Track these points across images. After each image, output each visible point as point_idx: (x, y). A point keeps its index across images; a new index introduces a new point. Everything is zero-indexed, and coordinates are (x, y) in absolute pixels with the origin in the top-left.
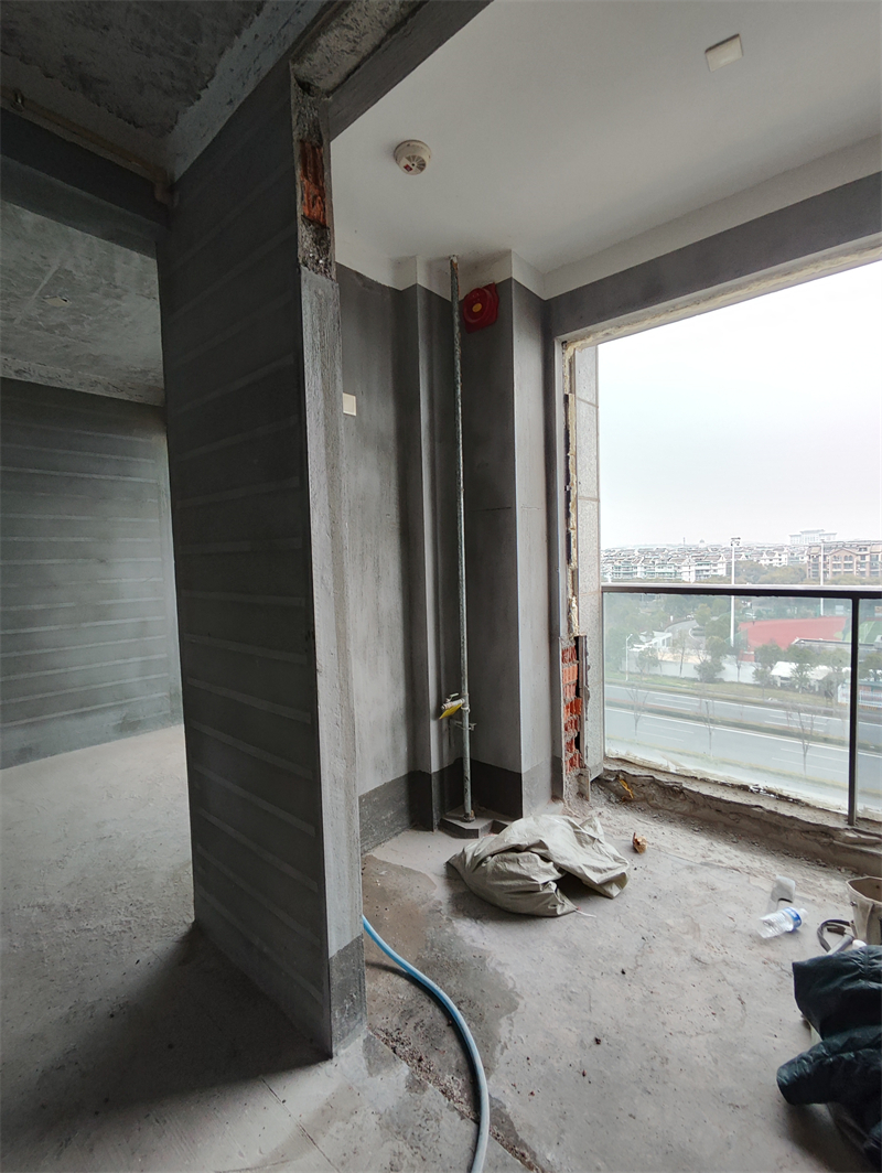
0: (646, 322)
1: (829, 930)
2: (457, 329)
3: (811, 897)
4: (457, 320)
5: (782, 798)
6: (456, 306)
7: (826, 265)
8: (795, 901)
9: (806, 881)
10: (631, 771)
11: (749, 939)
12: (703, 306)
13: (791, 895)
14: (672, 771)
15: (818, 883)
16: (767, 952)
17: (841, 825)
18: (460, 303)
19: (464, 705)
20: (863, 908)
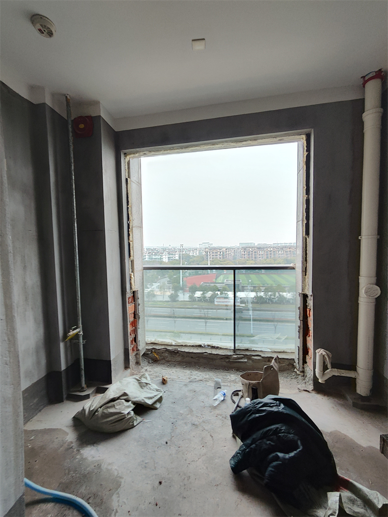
0: (162, 152)
1: (234, 395)
2: (71, 134)
3: (226, 384)
4: (70, 129)
5: (213, 347)
6: (70, 122)
7: (226, 144)
8: (222, 387)
9: (224, 378)
10: (157, 347)
11: (210, 409)
12: (184, 150)
13: (220, 386)
14: (174, 344)
15: (227, 378)
16: (217, 412)
17: (232, 353)
18: (72, 121)
19: (79, 332)
20: (246, 384)
